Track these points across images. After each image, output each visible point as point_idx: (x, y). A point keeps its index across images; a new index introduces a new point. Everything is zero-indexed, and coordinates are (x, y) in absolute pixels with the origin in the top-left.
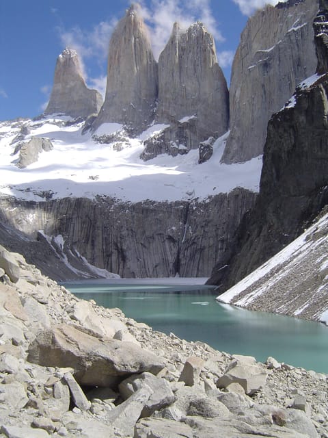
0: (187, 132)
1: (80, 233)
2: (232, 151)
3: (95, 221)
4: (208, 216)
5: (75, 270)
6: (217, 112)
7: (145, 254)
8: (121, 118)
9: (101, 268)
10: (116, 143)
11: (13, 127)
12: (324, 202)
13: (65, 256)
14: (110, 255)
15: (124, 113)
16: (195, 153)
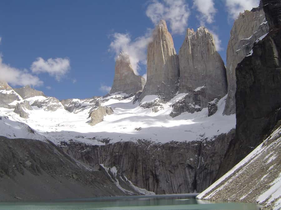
0: (200, 97)
1: (127, 165)
2: (230, 106)
3: (137, 156)
4: (215, 150)
5: (123, 190)
6: (219, 82)
7: (172, 178)
8: (157, 91)
9: (142, 188)
10: (154, 107)
11: (91, 102)
12: (279, 119)
13: (117, 180)
14: (147, 179)
15: (158, 88)
16: (205, 110)
